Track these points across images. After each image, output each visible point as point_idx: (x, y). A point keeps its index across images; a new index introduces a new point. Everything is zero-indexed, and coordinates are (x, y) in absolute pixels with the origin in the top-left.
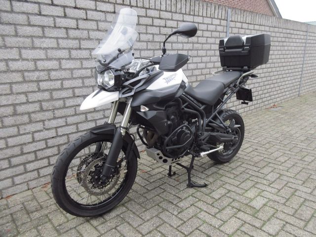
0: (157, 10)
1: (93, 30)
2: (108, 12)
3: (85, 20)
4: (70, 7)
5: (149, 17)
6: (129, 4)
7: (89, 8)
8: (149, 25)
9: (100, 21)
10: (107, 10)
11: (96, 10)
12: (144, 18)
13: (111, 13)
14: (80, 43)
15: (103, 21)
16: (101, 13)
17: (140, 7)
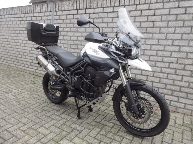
0: (147, 4)
1: (101, 23)
2: (109, 12)
3: (97, 18)
4: (92, 13)
5: (139, 10)
6: (123, 5)
7: (100, 12)
8: (137, 16)
9: (104, 18)
10: (109, 11)
11: (103, 12)
12: (133, 12)
13: (111, 12)
14: (94, 30)
15: (106, 18)
16: (105, 14)
17: (132, 5)
